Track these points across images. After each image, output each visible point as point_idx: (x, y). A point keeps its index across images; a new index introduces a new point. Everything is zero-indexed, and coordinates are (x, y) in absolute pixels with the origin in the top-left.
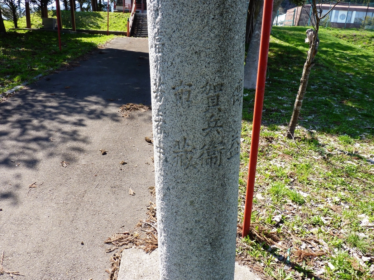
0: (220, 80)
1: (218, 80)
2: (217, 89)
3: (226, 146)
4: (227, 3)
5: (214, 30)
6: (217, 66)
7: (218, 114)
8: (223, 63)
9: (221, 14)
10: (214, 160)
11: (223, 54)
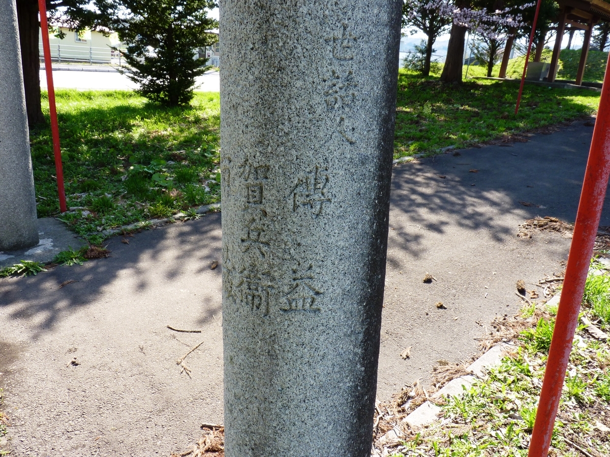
0: (263, 159)
1: (260, 158)
2: (261, 175)
3: (277, 284)
4: (274, 20)
5: (253, 69)
6: (257, 133)
7: (261, 220)
8: (268, 130)
9: (265, 42)
10: (256, 301)
11: (268, 112)
